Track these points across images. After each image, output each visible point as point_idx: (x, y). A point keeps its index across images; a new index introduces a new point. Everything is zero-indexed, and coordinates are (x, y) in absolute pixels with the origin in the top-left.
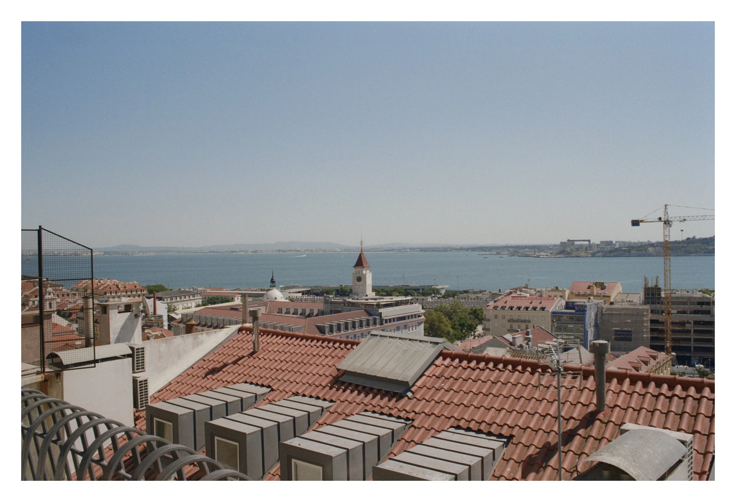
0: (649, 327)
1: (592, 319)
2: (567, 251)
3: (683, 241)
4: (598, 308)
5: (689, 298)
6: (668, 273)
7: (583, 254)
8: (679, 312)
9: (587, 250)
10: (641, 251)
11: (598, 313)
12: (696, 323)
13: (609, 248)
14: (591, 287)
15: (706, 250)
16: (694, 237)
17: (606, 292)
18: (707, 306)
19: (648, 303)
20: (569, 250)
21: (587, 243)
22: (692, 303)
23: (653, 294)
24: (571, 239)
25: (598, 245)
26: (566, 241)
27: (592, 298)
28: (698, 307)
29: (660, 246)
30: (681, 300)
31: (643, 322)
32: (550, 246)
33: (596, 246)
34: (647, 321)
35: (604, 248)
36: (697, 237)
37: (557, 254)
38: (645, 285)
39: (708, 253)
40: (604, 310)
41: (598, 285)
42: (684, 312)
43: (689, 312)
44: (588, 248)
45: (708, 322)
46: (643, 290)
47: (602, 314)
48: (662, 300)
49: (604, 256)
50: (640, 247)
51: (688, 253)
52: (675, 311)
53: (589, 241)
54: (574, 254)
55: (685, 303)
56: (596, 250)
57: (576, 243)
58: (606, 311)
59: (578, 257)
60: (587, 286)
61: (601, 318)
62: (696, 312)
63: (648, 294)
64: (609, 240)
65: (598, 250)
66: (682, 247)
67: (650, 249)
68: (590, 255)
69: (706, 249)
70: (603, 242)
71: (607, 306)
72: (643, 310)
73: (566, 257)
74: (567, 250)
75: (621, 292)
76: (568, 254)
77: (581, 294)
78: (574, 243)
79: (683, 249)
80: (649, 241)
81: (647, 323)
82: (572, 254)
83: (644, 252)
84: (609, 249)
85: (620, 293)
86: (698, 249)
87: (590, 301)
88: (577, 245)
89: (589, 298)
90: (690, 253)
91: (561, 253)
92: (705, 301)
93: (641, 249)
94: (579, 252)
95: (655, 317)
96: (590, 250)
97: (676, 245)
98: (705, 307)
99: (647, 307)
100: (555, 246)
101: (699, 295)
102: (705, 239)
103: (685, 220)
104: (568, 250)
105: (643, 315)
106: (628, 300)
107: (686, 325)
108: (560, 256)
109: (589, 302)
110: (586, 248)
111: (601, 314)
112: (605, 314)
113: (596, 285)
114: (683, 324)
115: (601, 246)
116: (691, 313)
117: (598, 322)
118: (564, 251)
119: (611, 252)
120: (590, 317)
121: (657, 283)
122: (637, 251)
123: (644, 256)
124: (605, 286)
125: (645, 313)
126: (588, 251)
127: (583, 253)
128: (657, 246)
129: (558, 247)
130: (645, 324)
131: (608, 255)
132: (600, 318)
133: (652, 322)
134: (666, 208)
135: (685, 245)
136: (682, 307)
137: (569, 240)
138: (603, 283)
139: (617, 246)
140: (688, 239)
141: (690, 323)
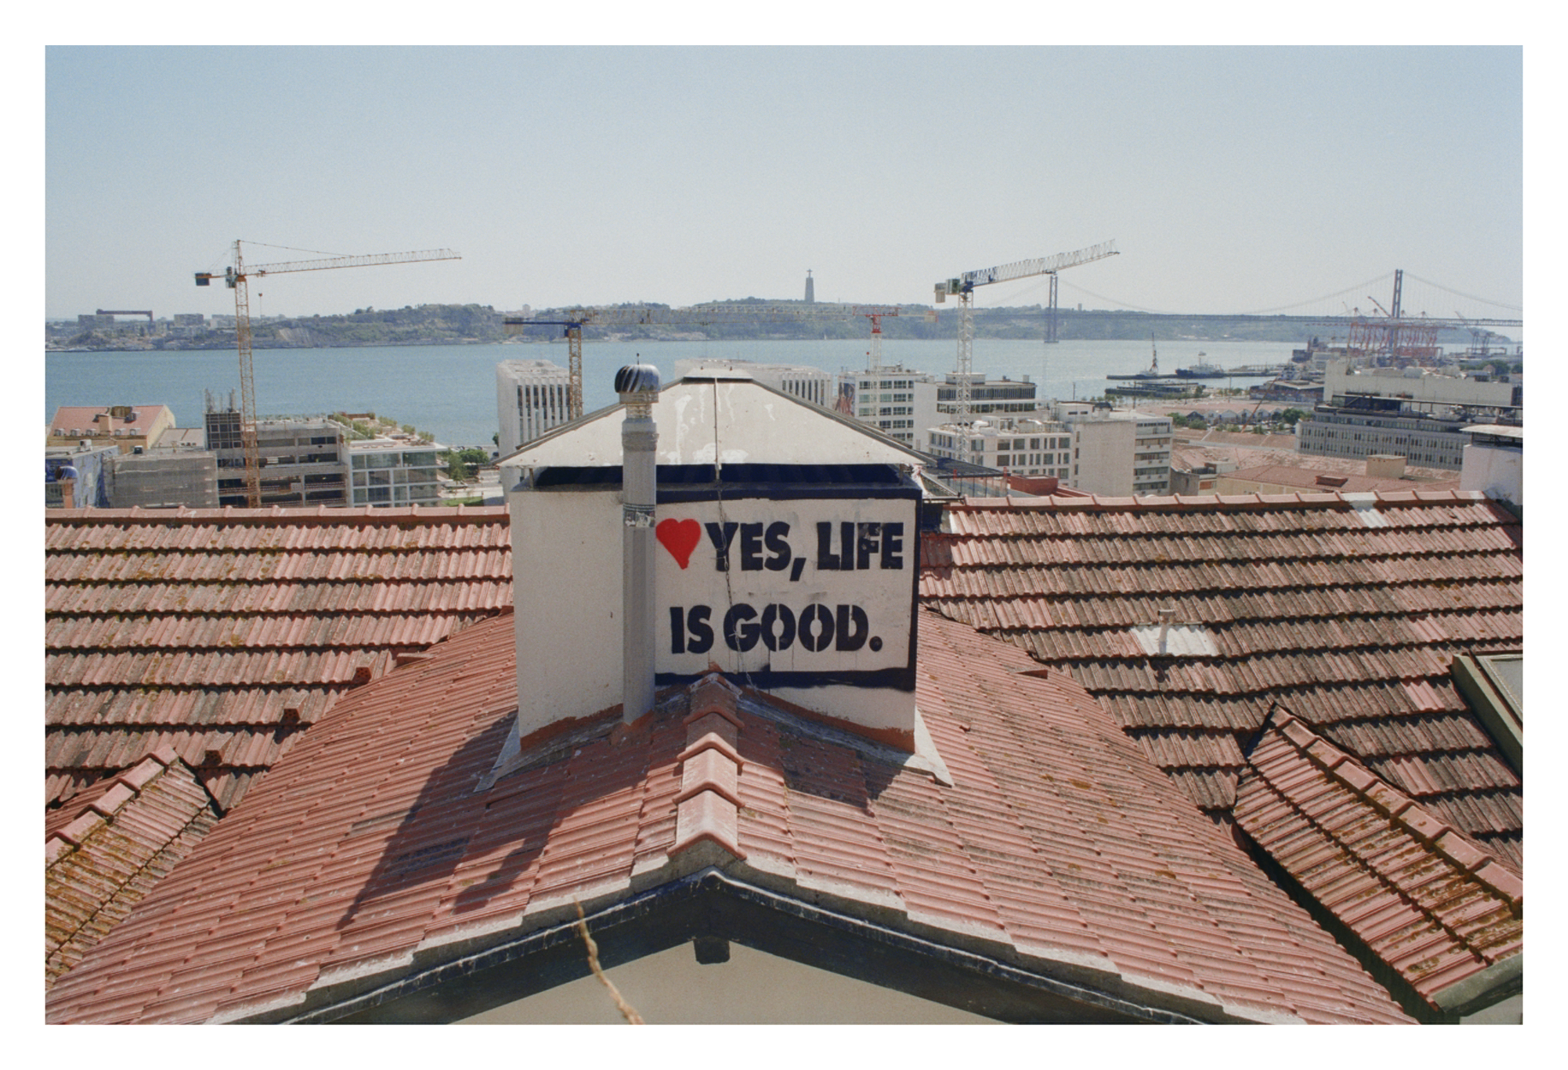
0: (218, 496)
1: (91, 489)
2: (97, 337)
3: (349, 316)
4: (103, 463)
5: (296, 432)
6: (249, 384)
7: (133, 342)
8: (281, 461)
9: (142, 335)
10: (265, 336)
11: (105, 474)
12: (311, 480)
13: (193, 330)
14: (101, 419)
15: (392, 335)
16: (369, 310)
17: (137, 428)
18: (331, 446)
19: (216, 446)
20: (101, 335)
21: (145, 318)
22: (302, 442)
23: (224, 428)
24: (104, 309)
25: (169, 324)
26: (94, 313)
27: (88, 442)
28: (314, 449)
29: (304, 326)
30: (282, 437)
31: (204, 485)
32: (56, 324)
33: (165, 326)
34: (213, 482)
35: (183, 329)
36: (376, 309)
37: (72, 343)
38: (210, 409)
39: (396, 340)
40: (118, 467)
41: (118, 412)
42: (290, 460)
43: (297, 459)
44: (146, 331)
45: (335, 475)
46: (204, 419)
47: (114, 477)
48: (244, 438)
49: (184, 348)
50: (262, 327)
51: (359, 341)
52: (275, 460)
53: (149, 314)
54: (115, 342)
55: (290, 443)
56: (164, 335)
57: (117, 317)
58: (121, 469)
59: (123, 349)
60: (94, 417)
61: (113, 484)
62: (311, 458)
63: (215, 428)
64: (194, 311)
65: (168, 335)
66: (349, 328)
67: (284, 333)
68: (150, 346)
69: (392, 332)
70: (182, 317)
71: (129, 457)
72: (204, 461)
73: (94, 351)
74: (95, 334)
75: (174, 426)
76: (98, 344)
77: (79, 435)
78: (112, 318)
79: (349, 333)
80: (281, 316)
81: (213, 488)
82: (109, 343)
83: (271, 338)
84: (194, 333)
85: (170, 428)
86: (378, 335)
87: (82, 449)
88: (122, 323)
89: (82, 443)
90: (364, 340)
91: (80, 341)
92: (326, 435)
93: (264, 332)
94: (126, 339)
95: (231, 474)
96: (151, 335)
97: (335, 324)
98: (327, 448)
99: (212, 455)
100: (67, 324)
101: (316, 424)
102: (391, 313)
103: (263, 273)
104: (98, 333)
105: (205, 472)
106: (185, 442)
107: (292, 484)
108: (78, 348)
109: (79, 451)
110: (142, 330)
111: (110, 477)
112: (121, 476)
113: (113, 414)
114: (285, 484)
115: (177, 326)
116: (301, 462)
117: (107, 494)
118: (88, 337)
119: (198, 338)
120: (85, 485)
121: (231, 404)
122: (257, 336)
123: (272, 347)
124: (134, 415)
125: (206, 468)
126: (148, 337)
127: (136, 342)
128: (297, 326)
129: (76, 328)
130: (210, 491)
131: (191, 345)
132: (110, 485)
133: (222, 484)
134: (238, 248)
135: (354, 325)
136: (285, 451)
137: (99, 312)
138: (130, 409)
139: (214, 326)
140: (358, 312)
141: (298, 481)
